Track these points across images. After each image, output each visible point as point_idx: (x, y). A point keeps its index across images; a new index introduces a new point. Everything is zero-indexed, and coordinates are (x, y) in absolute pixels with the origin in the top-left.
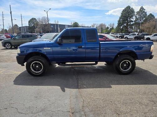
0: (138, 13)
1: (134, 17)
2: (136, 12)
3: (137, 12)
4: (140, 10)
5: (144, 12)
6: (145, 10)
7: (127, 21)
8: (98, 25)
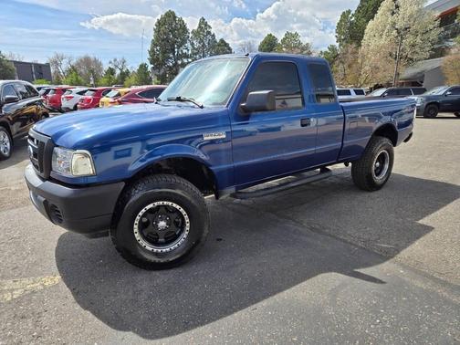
0: (196, 33)
1: (188, 45)
2: (190, 31)
3: (193, 32)
4: (200, 27)
5: (209, 33)
6: (210, 27)
7: (174, 54)
8: (75, 61)
